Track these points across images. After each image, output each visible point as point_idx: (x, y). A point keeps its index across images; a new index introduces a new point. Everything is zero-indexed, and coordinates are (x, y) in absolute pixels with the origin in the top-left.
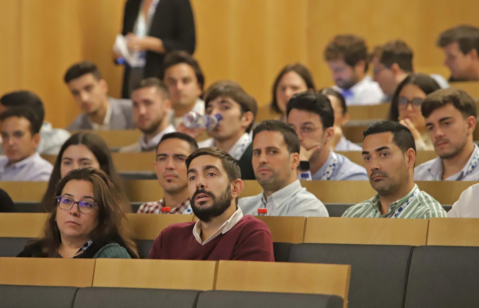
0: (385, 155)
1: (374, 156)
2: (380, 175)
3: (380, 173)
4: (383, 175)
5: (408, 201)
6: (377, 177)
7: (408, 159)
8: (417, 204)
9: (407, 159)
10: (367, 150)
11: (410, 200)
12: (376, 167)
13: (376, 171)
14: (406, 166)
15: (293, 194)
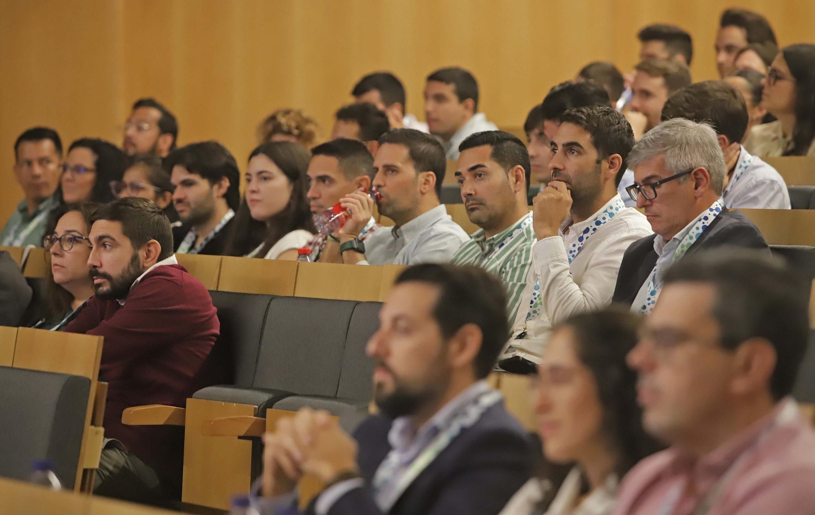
0: (480, 175)
1: (468, 178)
2: (474, 202)
3: (474, 200)
4: (478, 203)
5: (512, 235)
6: (471, 205)
7: (514, 179)
8: (523, 239)
9: (512, 179)
10: (460, 170)
11: (514, 233)
12: (469, 192)
13: (469, 197)
14: (510, 189)
15: (431, 223)
